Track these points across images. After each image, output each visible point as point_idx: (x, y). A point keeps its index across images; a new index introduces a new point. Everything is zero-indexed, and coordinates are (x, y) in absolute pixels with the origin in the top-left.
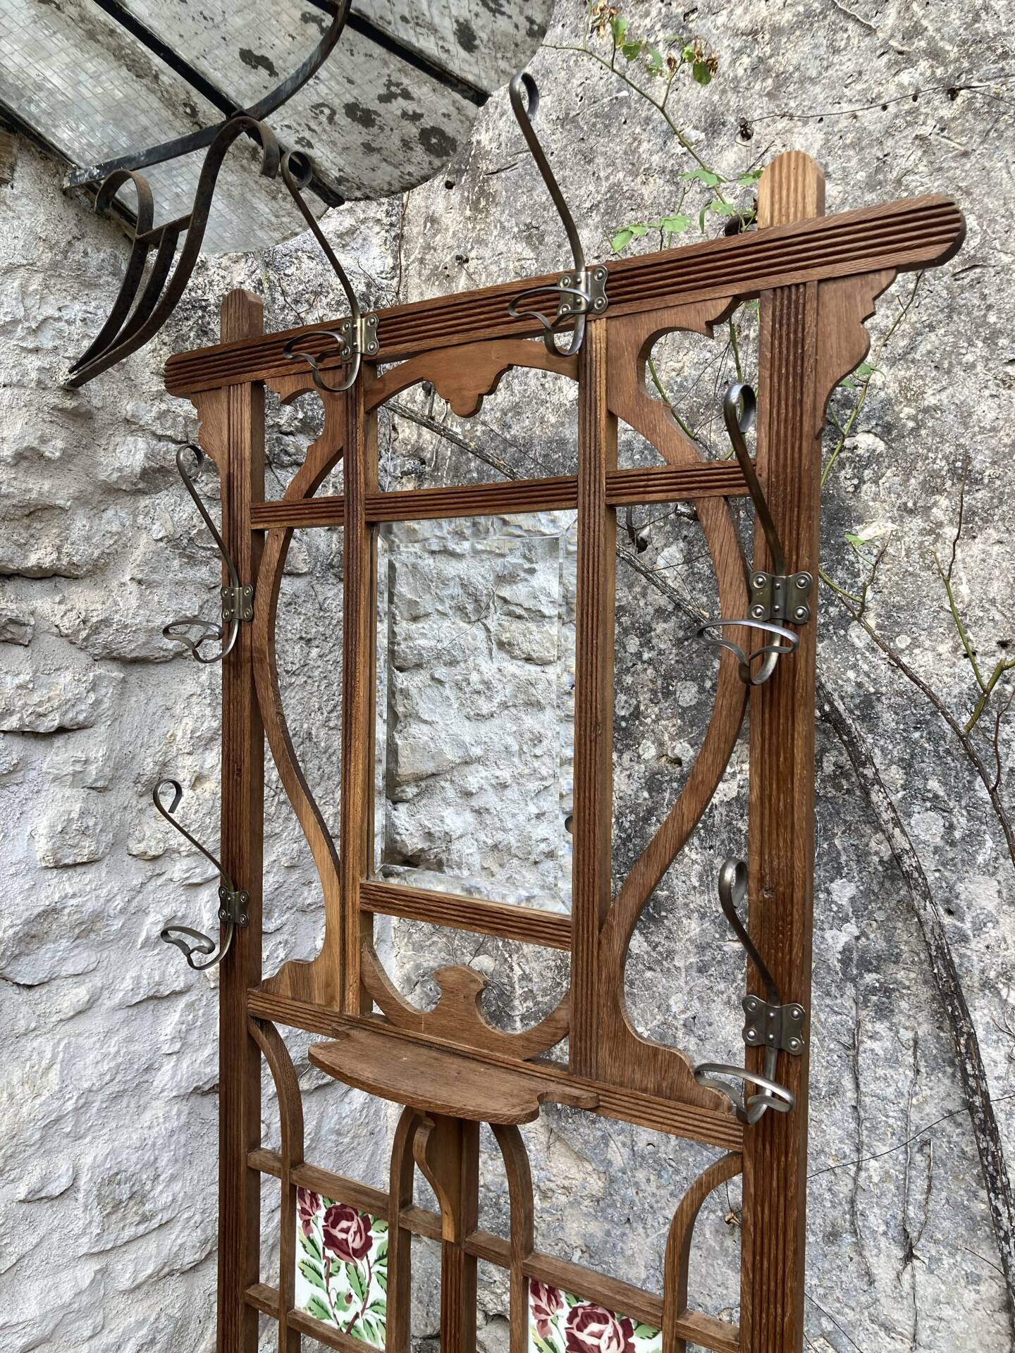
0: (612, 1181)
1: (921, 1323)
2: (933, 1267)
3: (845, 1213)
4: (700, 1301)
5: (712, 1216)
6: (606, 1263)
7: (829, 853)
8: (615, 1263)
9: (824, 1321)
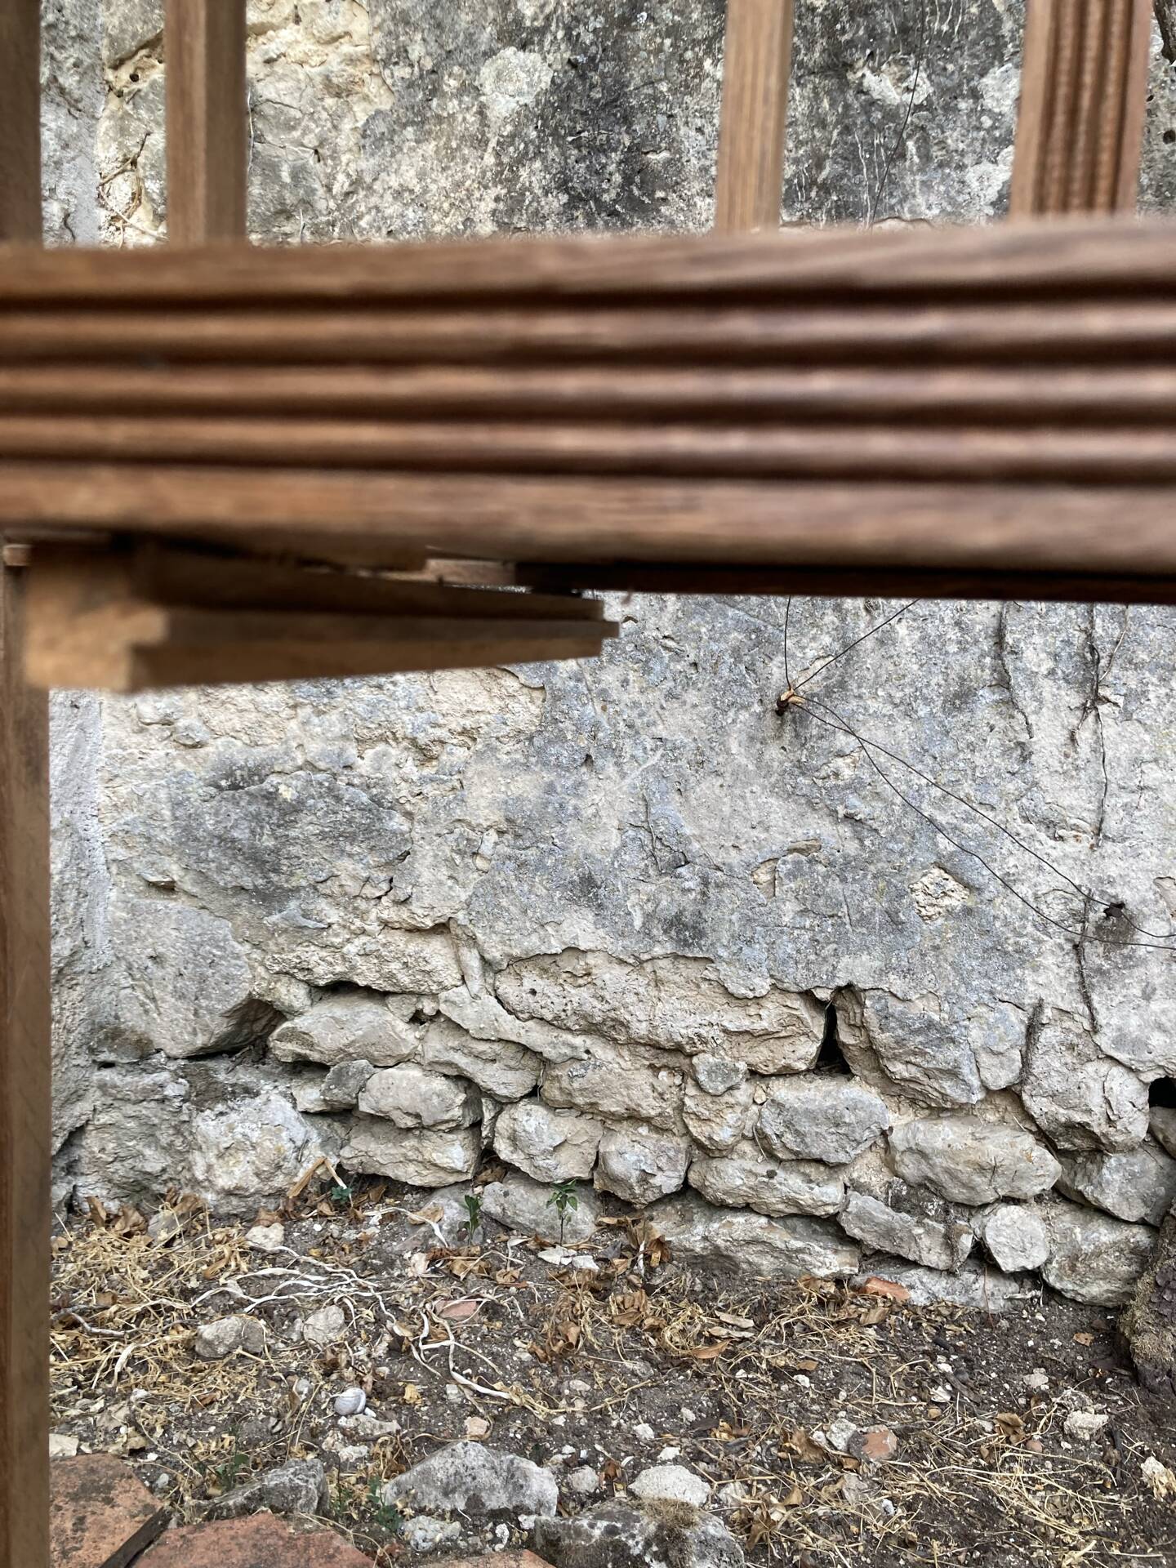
0: (556, 699)
1: (1110, 802)
2: (1131, 707)
3: (983, 656)
4: (718, 861)
5: (744, 716)
6: (545, 839)
7: (980, 20)
8: (563, 834)
9: (942, 841)
